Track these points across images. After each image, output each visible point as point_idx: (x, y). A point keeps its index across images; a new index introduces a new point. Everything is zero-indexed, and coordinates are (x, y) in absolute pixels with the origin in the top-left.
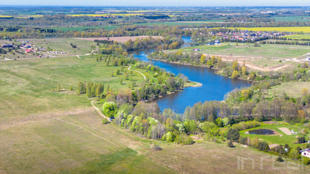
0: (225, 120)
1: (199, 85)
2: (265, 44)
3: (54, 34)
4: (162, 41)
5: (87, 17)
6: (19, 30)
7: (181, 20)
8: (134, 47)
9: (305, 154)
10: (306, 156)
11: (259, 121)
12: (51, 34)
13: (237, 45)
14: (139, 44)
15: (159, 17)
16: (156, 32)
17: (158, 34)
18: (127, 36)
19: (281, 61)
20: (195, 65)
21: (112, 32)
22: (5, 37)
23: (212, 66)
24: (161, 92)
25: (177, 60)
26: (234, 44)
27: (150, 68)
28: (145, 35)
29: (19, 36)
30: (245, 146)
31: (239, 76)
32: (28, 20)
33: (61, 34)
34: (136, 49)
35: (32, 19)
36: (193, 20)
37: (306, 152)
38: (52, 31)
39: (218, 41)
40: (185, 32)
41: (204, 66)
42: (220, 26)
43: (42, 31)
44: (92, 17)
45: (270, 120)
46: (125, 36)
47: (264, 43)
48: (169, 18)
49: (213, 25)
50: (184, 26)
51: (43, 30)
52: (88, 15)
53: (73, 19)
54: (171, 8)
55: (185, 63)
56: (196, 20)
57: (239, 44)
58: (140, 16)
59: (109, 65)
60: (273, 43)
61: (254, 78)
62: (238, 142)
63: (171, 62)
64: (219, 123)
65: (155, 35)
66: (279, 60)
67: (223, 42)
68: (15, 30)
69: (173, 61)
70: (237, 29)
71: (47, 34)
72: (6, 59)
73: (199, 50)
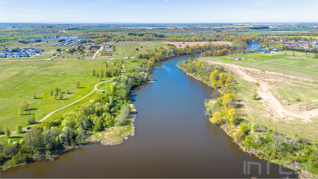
7: (275, 30)
13: (294, 55)
15: (261, 28)
17: (232, 41)
18: (205, 41)
20: (204, 82)
28: (223, 41)
34: (190, 54)
36: (285, 30)
38: (163, 36)
39: (276, 49)
42: (301, 35)
48: (269, 28)
49: (294, 34)
50: (268, 34)
51: (158, 36)
55: (199, 78)
56: (288, 30)
57: (298, 53)
58: (248, 28)
63: (187, 73)
69: (189, 72)
70: (312, 38)
71: (157, 38)
73: (240, 59)
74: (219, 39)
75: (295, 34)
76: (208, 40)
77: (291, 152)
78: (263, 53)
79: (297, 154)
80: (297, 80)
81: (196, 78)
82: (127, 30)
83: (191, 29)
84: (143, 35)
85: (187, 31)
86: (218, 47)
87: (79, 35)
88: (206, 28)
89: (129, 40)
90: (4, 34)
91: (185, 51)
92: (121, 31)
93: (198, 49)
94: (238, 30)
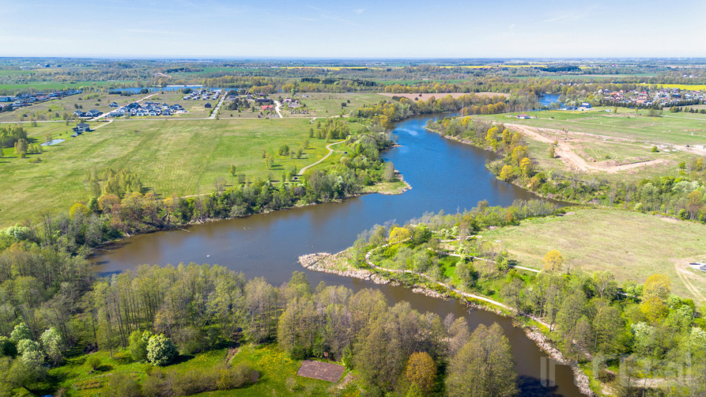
1: (401, 189)
3: (373, 87)
7: (590, 73)
8: (434, 110)
15: (563, 69)
17: (508, 91)
18: (459, 92)
19: (656, 150)
20: (477, 145)
23: (502, 150)
26: (612, 109)
27: (356, 145)
28: (491, 91)
29: (311, 89)
31: (515, 177)
34: (438, 112)
35: (389, 70)
36: (611, 73)
38: (373, 84)
39: (588, 104)
41: (491, 147)
42: (638, 81)
43: (360, 83)
46: (456, 92)
47: (678, 111)
48: (580, 70)
49: (625, 80)
50: (576, 81)
51: (362, 83)
56: (617, 73)
57: (620, 109)
58: (536, 68)
60: (697, 111)
61: (539, 186)
63: (447, 137)
66: (652, 146)
67: (600, 106)
68: (331, 82)
69: (450, 135)
70: (657, 86)
71: (363, 88)
73: (527, 118)
74: (484, 88)
75: (628, 80)
76: (463, 91)
77: (590, 193)
78: (565, 109)
79: (596, 194)
80: (611, 140)
81: (463, 142)
82: (289, 73)
83: (419, 70)
84: (334, 82)
85: (413, 74)
86: (487, 101)
87: (205, 82)
88: (451, 69)
89: (314, 91)
90: (44, 80)
91: (430, 108)
92: (277, 74)
93: (451, 104)
94: (517, 74)
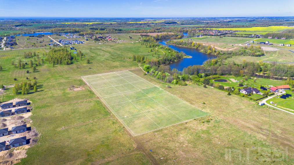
0: (203, 74)
1: (190, 57)
2: (225, 37)
3: (122, 31)
4: (173, 35)
5: (137, 23)
6: (105, 30)
7: (183, 25)
8: (159, 38)
9: (242, 92)
10: (243, 93)
11: (220, 75)
12: (120, 31)
13: (211, 37)
14: (162, 37)
15: (172, 23)
16: (170, 30)
18: (156, 32)
20: (189, 47)
21: (149, 30)
22: (99, 33)
23: (198, 48)
24: (172, 61)
25: (180, 45)
26: (210, 36)
27: (167, 48)
29: (105, 32)
30: (212, 87)
31: (211, 53)
32: (109, 24)
33: (125, 32)
34: (160, 39)
35: (111, 24)
36: (189, 24)
37: (243, 91)
38: (121, 30)
39: (201, 35)
40: (185, 30)
41: (194, 47)
43: (116, 30)
44: (140, 23)
45: (225, 75)
48: (177, 23)
52: (138, 22)
53: (130, 24)
54: (178, 18)
55: (184, 46)
56: (191, 24)
57: (212, 37)
58: (163, 23)
59: (147, 47)
60: (230, 36)
61: (219, 54)
62: (209, 85)
64: (200, 76)
65: (170, 32)
66: (232, 45)
68: (103, 29)
69: (178, 45)
72: (100, 44)
73: (191, 40)
82: (72, 26)
92: (68, 26)
